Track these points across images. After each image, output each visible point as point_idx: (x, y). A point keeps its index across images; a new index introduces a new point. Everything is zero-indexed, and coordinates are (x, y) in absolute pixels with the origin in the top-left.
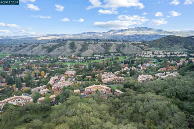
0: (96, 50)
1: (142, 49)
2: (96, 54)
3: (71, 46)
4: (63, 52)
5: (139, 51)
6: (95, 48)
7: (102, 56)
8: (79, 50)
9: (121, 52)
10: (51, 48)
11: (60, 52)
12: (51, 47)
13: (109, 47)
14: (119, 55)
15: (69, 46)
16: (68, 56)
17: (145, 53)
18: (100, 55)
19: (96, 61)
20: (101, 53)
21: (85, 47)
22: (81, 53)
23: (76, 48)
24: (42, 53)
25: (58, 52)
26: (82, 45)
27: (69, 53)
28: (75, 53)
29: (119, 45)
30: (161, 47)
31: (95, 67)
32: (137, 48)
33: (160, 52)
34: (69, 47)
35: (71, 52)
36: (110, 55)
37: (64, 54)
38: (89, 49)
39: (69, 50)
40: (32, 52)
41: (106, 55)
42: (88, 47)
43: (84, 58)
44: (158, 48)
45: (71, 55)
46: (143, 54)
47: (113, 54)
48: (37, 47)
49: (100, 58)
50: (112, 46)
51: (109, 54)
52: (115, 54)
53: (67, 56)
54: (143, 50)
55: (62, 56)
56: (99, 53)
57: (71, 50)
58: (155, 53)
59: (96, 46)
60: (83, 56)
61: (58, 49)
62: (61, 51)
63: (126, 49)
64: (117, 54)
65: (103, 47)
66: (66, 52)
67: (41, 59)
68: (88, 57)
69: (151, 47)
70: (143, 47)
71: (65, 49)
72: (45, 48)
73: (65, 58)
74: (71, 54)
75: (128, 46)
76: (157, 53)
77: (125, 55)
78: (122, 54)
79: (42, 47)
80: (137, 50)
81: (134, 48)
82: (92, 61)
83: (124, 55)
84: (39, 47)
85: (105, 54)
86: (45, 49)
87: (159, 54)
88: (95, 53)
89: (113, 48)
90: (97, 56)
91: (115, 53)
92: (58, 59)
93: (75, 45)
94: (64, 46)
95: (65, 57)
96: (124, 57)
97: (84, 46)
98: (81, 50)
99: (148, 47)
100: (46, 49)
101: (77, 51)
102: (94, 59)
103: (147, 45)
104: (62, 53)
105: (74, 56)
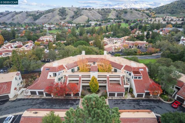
0: (92, 17)
1: (148, 16)
2: (91, 21)
3: (61, 12)
4: (51, 19)
5: (144, 17)
6: (90, 14)
7: (98, 23)
8: (71, 17)
9: (122, 19)
10: (38, 16)
11: (47, 20)
12: (38, 14)
13: (107, 14)
14: (121, 22)
15: (59, 12)
16: (57, 24)
17: (154, 20)
18: (96, 22)
19: (91, 28)
20: (97, 19)
21: (78, 13)
22: (73, 20)
23: (67, 14)
24: (27, 21)
25: (44, 20)
26: (74, 12)
27: (57, 20)
28: (66, 20)
29: (120, 11)
30: (172, 13)
31: (89, 34)
32: (142, 14)
33: (173, 18)
34: (58, 14)
35: (61, 19)
36: (109, 22)
37: (51, 21)
38: (83, 15)
39: (58, 17)
40: (13, 20)
41: (104, 22)
42: (82, 13)
43: (76, 26)
44: (169, 14)
45: (61, 23)
46: (151, 20)
47: (112, 21)
48: (20, 15)
49: (96, 25)
50: (110, 12)
51: (108, 20)
52: (116, 21)
53: (55, 24)
54: (150, 16)
55: (49, 24)
56: (95, 19)
57: (61, 17)
58: (166, 19)
59: (91, 13)
60: (75, 23)
61: (45, 16)
62: (48, 18)
63: (129, 15)
64: (118, 20)
65: (99, 13)
66: (54, 19)
67: (22, 27)
68: (80, 24)
69: (159, 13)
70: (149, 13)
71: (54, 16)
72: (30, 15)
73: (52, 26)
74: (60, 21)
75: (132, 12)
76: (170, 20)
77: (129, 21)
78: (124, 21)
79: (26, 14)
80: (143, 16)
81: (139, 14)
82: (86, 28)
83: (127, 22)
84: (22, 15)
85: (102, 20)
86: (30, 17)
87: (172, 20)
88: (90, 19)
89: (113, 15)
90: (93, 23)
91: (115, 19)
92: (43, 27)
93: (66, 12)
94: (53, 13)
95: (52, 24)
96: (127, 24)
97: (76, 13)
98: (73, 17)
99: (155, 13)
100: (32, 17)
101: (68, 18)
102: (88, 26)
103: (153, 11)
104: (49, 21)
105: (64, 23)
